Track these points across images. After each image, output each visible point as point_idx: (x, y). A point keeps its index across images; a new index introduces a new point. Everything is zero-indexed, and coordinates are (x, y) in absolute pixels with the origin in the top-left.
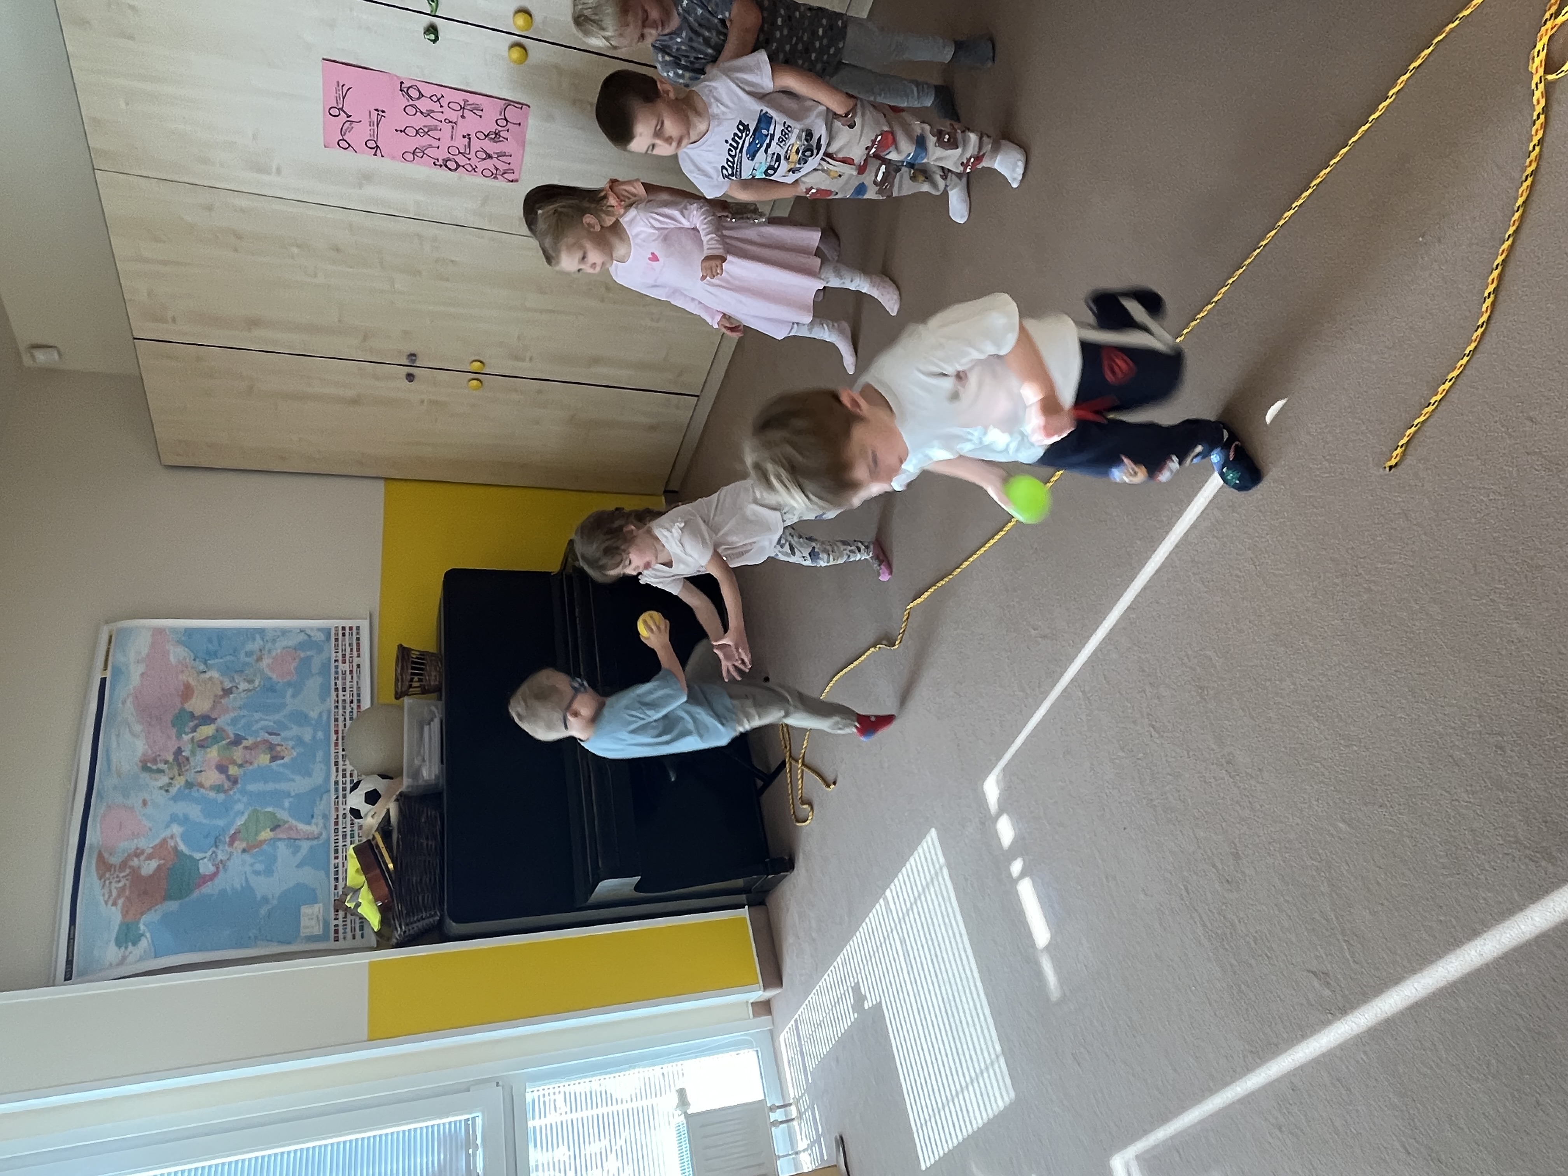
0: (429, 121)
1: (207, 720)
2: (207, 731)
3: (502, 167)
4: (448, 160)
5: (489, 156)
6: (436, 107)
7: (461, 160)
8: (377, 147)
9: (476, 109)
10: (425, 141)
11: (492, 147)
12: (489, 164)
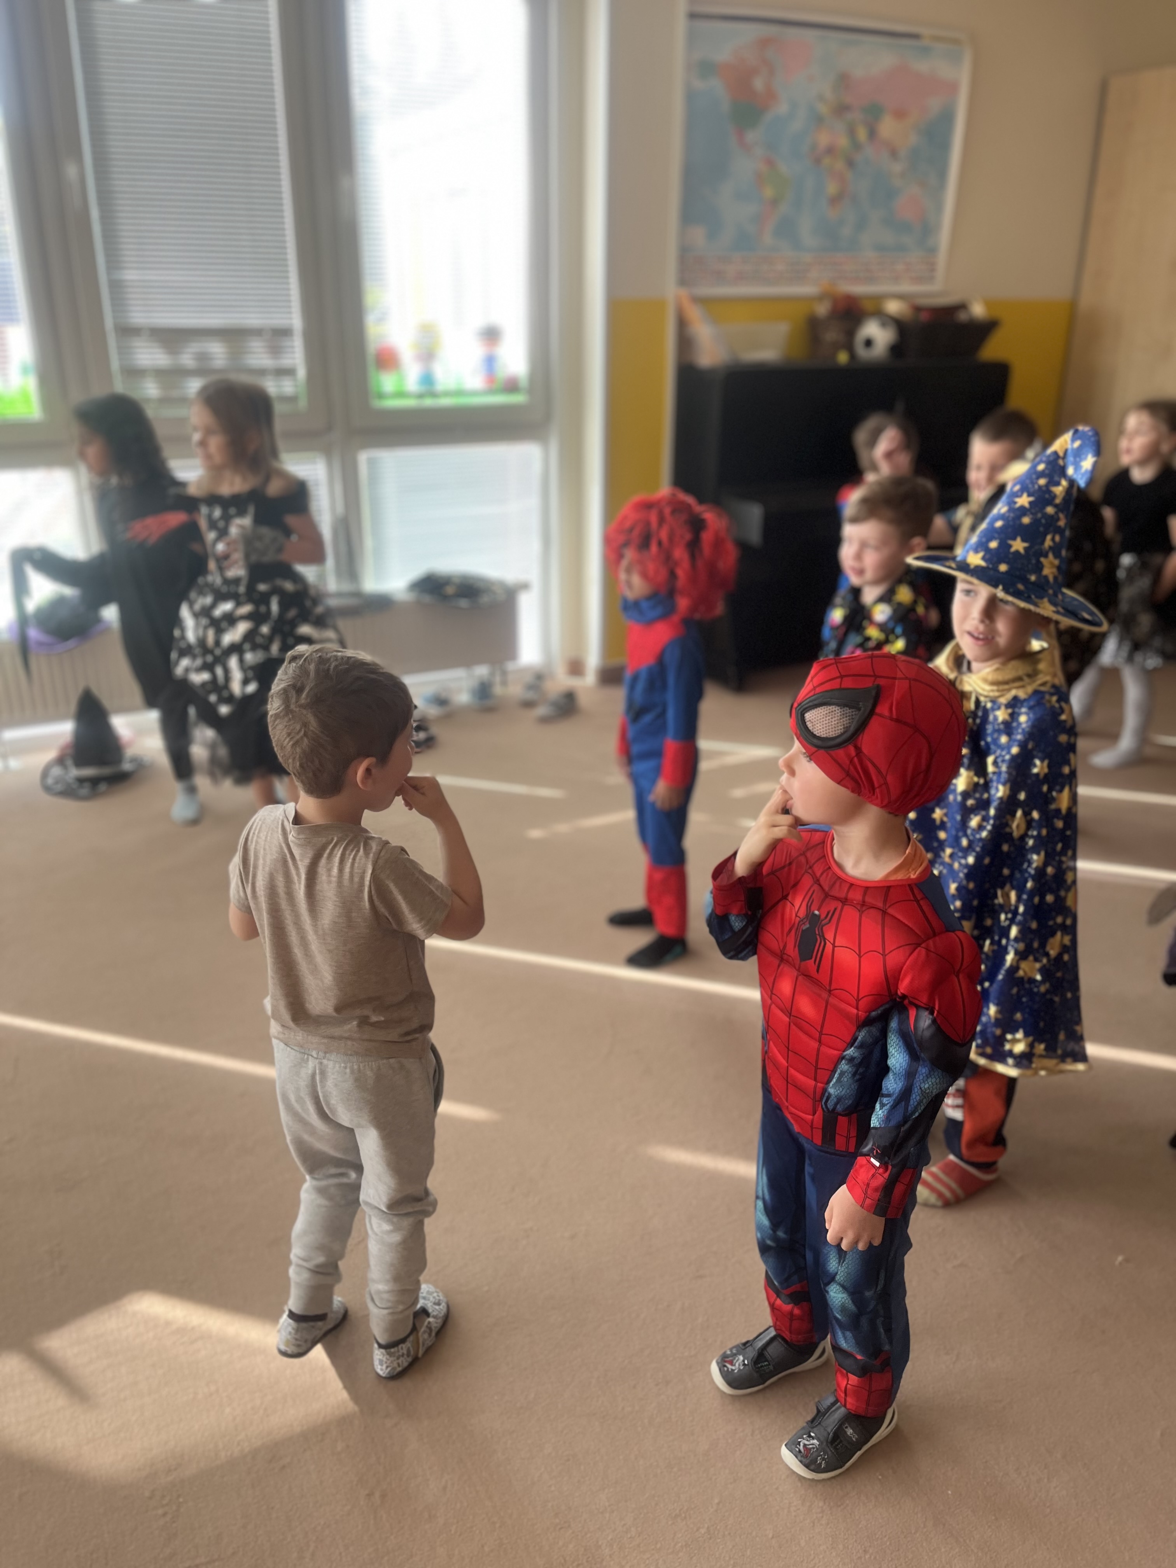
1: (872, 133)
2: (862, 134)
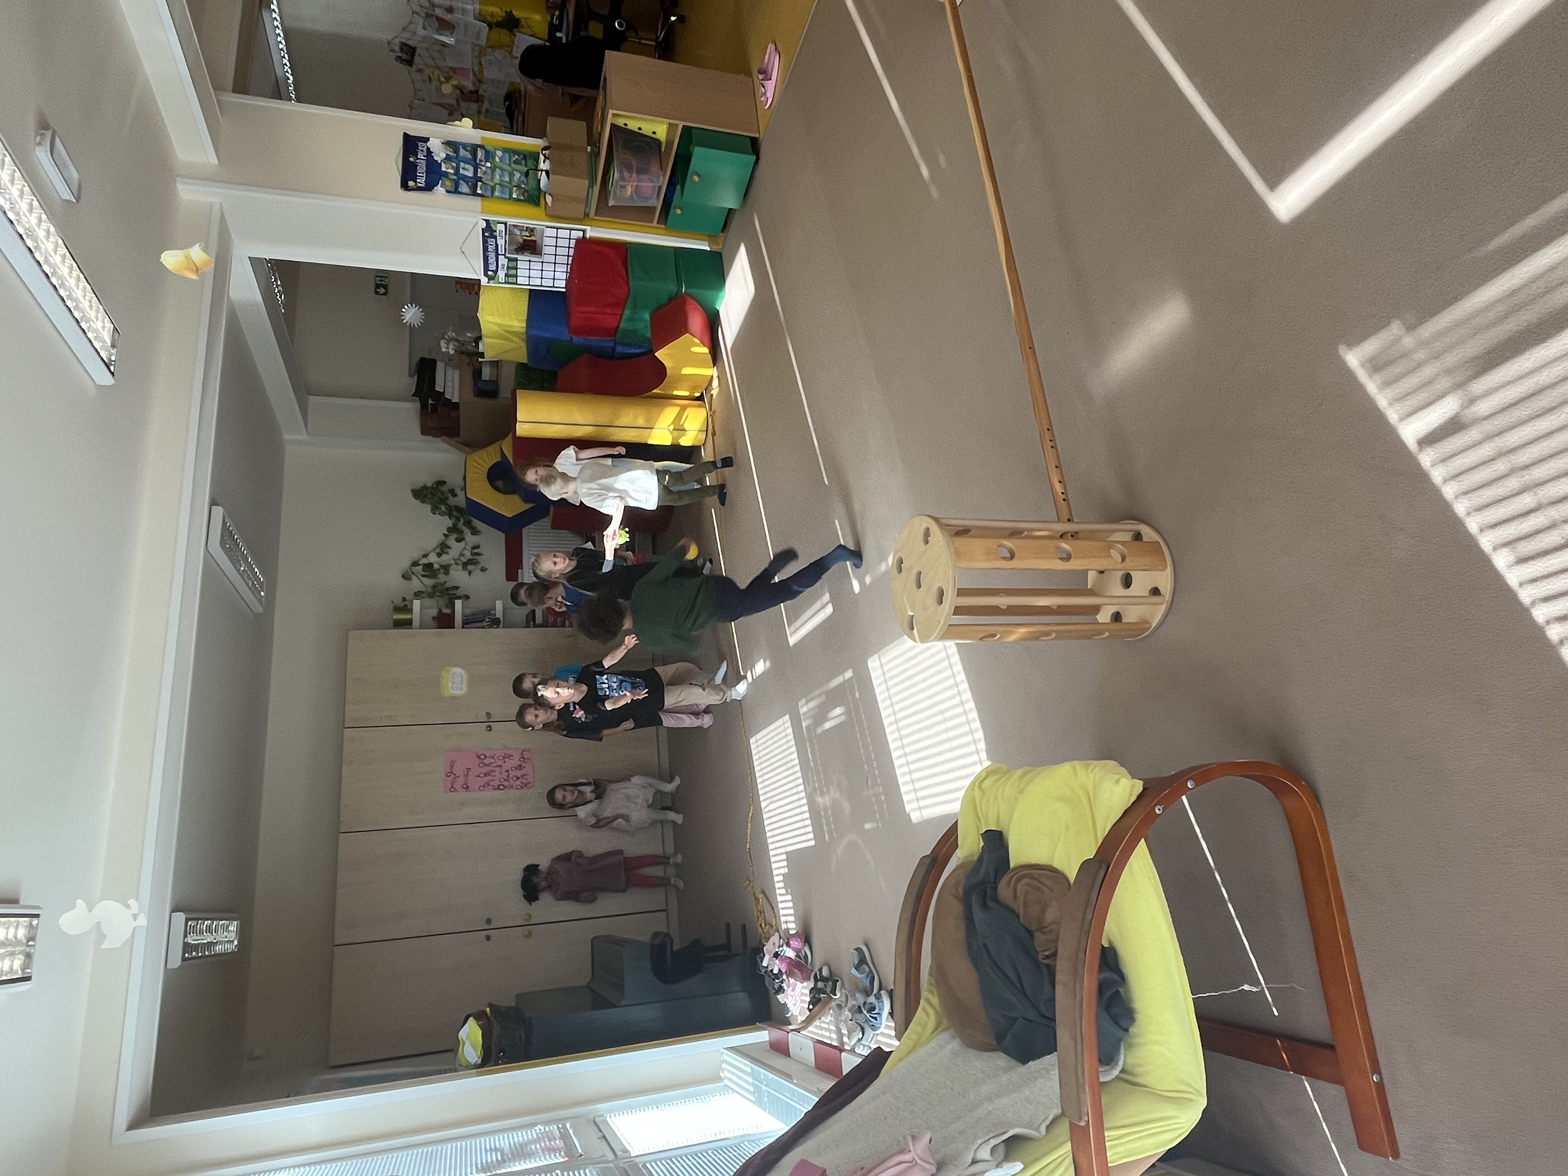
0: (490, 768)
3: (525, 781)
4: (500, 785)
5: (518, 778)
6: (493, 761)
7: (506, 783)
8: (468, 787)
9: (509, 756)
10: (489, 778)
11: (519, 773)
12: (518, 782)
